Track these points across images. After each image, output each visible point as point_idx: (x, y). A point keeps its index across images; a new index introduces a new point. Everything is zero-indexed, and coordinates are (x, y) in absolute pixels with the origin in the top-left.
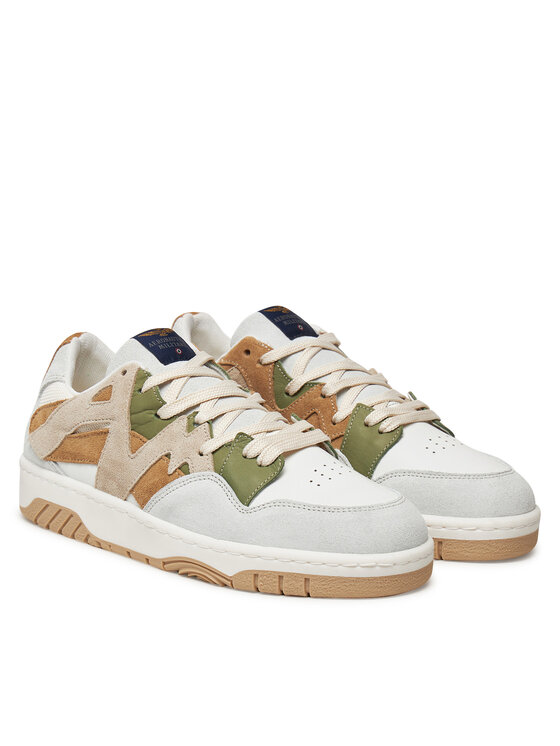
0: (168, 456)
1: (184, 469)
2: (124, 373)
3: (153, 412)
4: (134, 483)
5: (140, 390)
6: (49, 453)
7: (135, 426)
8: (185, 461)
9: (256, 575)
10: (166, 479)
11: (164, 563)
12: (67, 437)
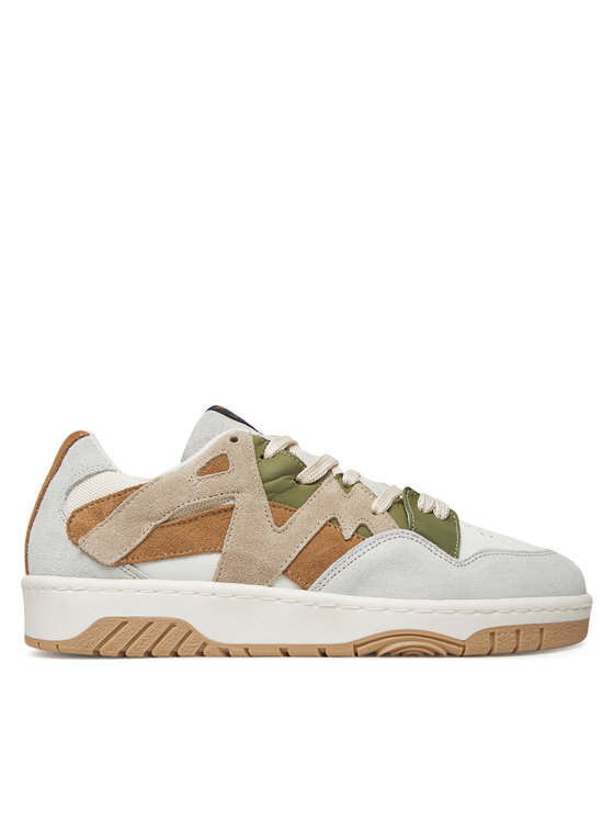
0: (333, 520)
1: (363, 532)
2: (234, 440)
3: (292, 477)
4: (290, 560)
5: (262, 457)
6: (125, 553)
7: (272, 494)
8: (361, 522)
9: (492, 634)
10: (341, 547)
11: (356, 647)
12: (156, 527)
